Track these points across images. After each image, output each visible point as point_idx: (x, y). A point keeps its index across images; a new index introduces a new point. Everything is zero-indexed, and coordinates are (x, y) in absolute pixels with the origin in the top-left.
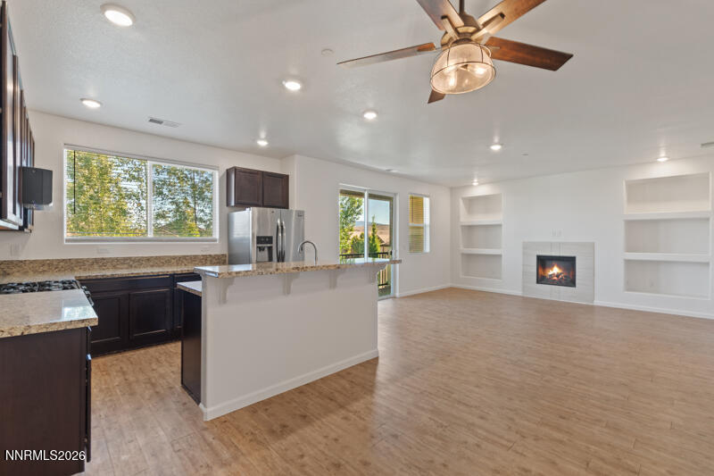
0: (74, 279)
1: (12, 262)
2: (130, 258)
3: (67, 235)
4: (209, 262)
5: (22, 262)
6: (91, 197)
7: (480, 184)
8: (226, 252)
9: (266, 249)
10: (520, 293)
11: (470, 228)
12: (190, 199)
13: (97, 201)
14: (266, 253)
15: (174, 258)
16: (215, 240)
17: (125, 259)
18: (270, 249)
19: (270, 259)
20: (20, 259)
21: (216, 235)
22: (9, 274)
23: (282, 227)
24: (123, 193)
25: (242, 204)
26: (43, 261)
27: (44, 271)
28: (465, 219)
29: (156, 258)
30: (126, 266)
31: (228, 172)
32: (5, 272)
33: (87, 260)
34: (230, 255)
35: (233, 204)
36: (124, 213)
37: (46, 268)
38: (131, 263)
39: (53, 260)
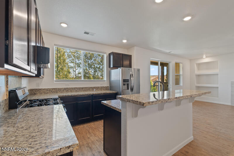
0: (58, 97)
1: (37, 89)
2: (76, 88)
3: (55, 79)
4: (103, 90)
5: (40, 89)
6: (61, 68)
7: (207, 57)
8: (108, 85)
9: (126, 85)
10: (230, 104)
11: (199, 76)
12: (88, 68)
13: (62, 69)
14: (126, 86)
15: (91, 88)
16: (105, 81)
17: (75, 88)
18: (128, 84)
19: (128, 89)
20: (40, 88)
21: (105, 79)
22: (36, 94)
23: (132, 75)
24: (69, 67)
25: (116, 67)
26: (47, 89)
27: (47, 93)
28: (197, 72)
29: (85, 88)
30: (75, 91)
31: (110, 55)
32: (34, 93)
33: (62, 89)
34: (110, 87)
35: (112, 66)
36: (69, 73)
37: (48, 92)
38: (77, 90)
39: (50, 89)
